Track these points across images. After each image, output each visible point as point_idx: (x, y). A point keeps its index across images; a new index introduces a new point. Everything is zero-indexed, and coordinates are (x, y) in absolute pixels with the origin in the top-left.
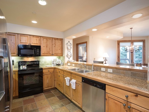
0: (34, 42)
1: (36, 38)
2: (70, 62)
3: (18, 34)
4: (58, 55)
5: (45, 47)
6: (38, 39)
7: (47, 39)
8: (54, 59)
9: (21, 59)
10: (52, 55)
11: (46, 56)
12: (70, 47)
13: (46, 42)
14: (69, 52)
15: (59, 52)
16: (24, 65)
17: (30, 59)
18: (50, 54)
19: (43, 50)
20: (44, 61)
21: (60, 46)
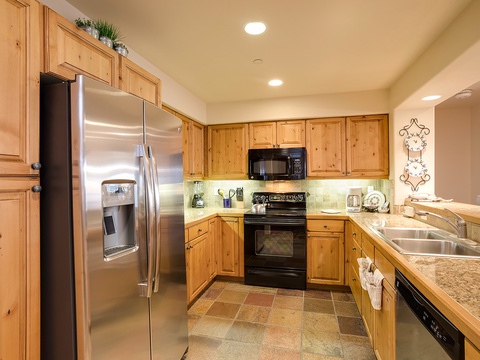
0: (287, 139)
1: (292, 127)
2: (414, 202)
3: (249, 123)
4: (367, 174)
5: (320, 150)
6: (298, 128)
7: (325, 124)
8: (352, 190)
9: (261, 186)
10: (346, 175)
11: (324, 178)
12: (420, 142)
13: (324, 135)
14: (416, 164)
15: (375, 162)
16: (261, 203)
17: (282, 187)
18: (338, 171)
19: (314, 162)
20: (321, 193)
21: (377, 141)
